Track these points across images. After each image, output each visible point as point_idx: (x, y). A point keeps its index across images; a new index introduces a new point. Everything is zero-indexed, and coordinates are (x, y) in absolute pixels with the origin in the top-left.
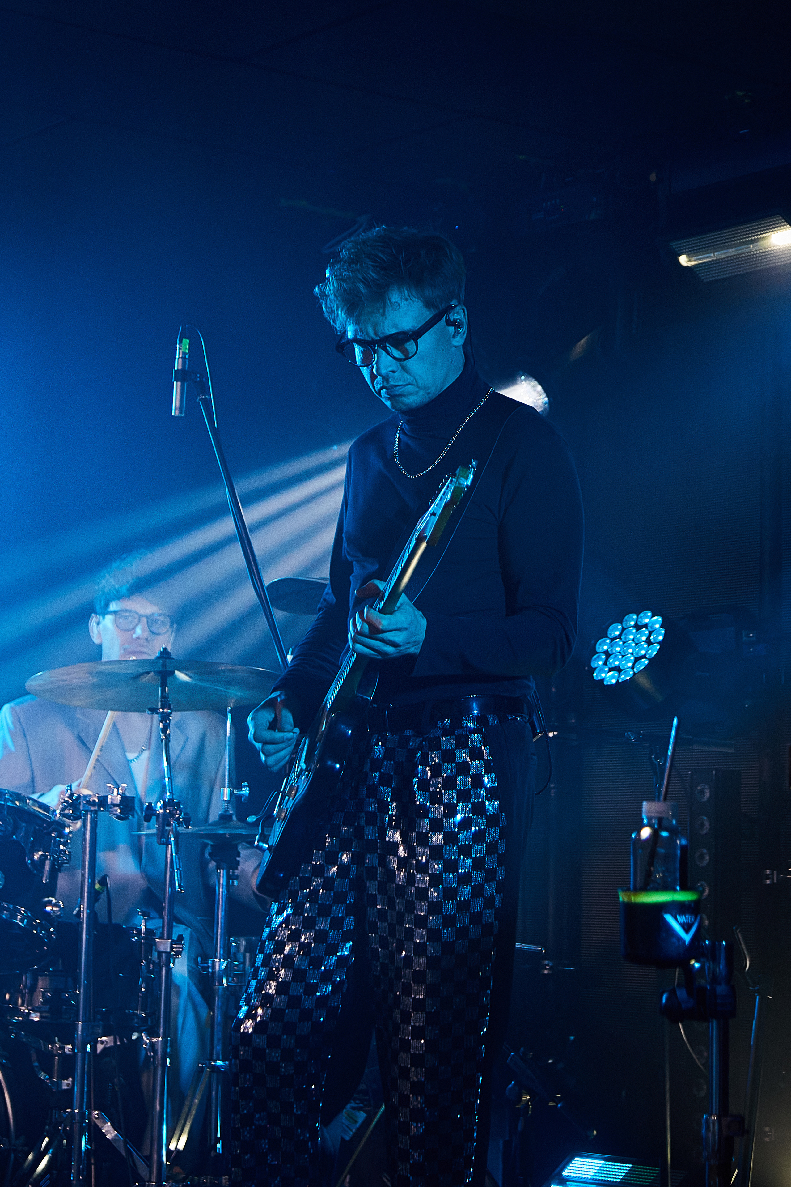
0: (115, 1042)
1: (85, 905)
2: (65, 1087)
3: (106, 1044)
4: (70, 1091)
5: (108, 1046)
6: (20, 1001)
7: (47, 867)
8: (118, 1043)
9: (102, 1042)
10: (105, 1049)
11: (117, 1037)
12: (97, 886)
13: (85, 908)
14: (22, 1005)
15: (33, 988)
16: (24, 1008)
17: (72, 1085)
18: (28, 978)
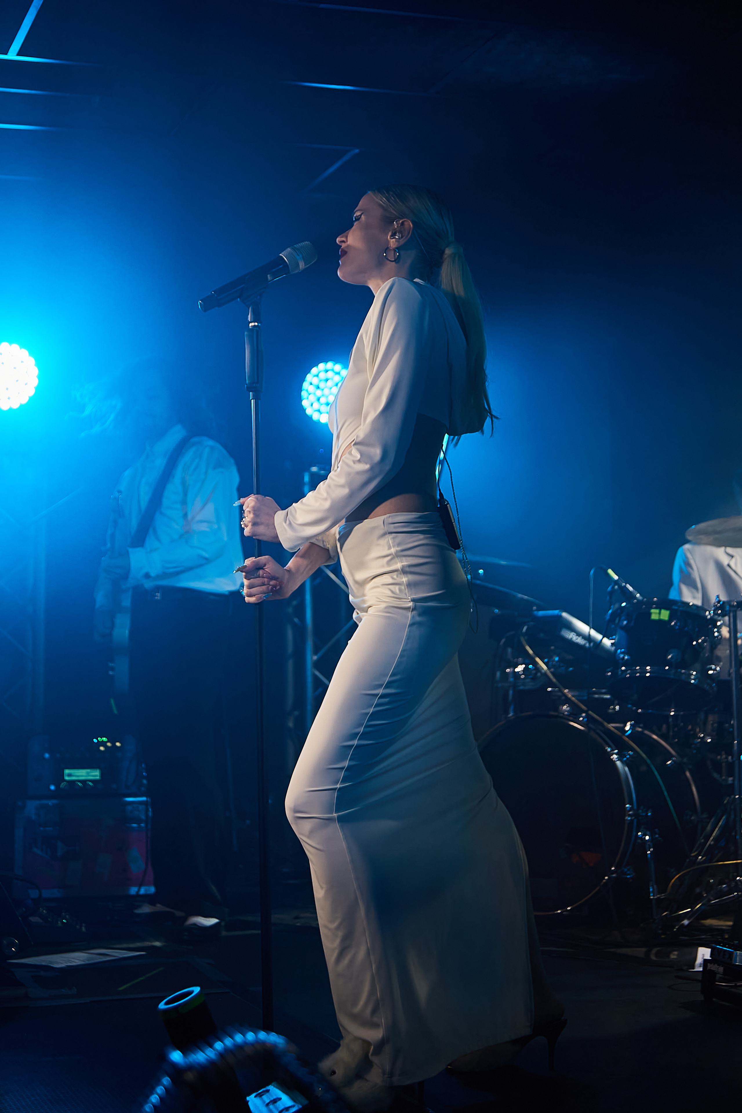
2: (730, 782)
15: (705, 722)
16: (701, 733)
17: (734, 780)
18: (702, 715)
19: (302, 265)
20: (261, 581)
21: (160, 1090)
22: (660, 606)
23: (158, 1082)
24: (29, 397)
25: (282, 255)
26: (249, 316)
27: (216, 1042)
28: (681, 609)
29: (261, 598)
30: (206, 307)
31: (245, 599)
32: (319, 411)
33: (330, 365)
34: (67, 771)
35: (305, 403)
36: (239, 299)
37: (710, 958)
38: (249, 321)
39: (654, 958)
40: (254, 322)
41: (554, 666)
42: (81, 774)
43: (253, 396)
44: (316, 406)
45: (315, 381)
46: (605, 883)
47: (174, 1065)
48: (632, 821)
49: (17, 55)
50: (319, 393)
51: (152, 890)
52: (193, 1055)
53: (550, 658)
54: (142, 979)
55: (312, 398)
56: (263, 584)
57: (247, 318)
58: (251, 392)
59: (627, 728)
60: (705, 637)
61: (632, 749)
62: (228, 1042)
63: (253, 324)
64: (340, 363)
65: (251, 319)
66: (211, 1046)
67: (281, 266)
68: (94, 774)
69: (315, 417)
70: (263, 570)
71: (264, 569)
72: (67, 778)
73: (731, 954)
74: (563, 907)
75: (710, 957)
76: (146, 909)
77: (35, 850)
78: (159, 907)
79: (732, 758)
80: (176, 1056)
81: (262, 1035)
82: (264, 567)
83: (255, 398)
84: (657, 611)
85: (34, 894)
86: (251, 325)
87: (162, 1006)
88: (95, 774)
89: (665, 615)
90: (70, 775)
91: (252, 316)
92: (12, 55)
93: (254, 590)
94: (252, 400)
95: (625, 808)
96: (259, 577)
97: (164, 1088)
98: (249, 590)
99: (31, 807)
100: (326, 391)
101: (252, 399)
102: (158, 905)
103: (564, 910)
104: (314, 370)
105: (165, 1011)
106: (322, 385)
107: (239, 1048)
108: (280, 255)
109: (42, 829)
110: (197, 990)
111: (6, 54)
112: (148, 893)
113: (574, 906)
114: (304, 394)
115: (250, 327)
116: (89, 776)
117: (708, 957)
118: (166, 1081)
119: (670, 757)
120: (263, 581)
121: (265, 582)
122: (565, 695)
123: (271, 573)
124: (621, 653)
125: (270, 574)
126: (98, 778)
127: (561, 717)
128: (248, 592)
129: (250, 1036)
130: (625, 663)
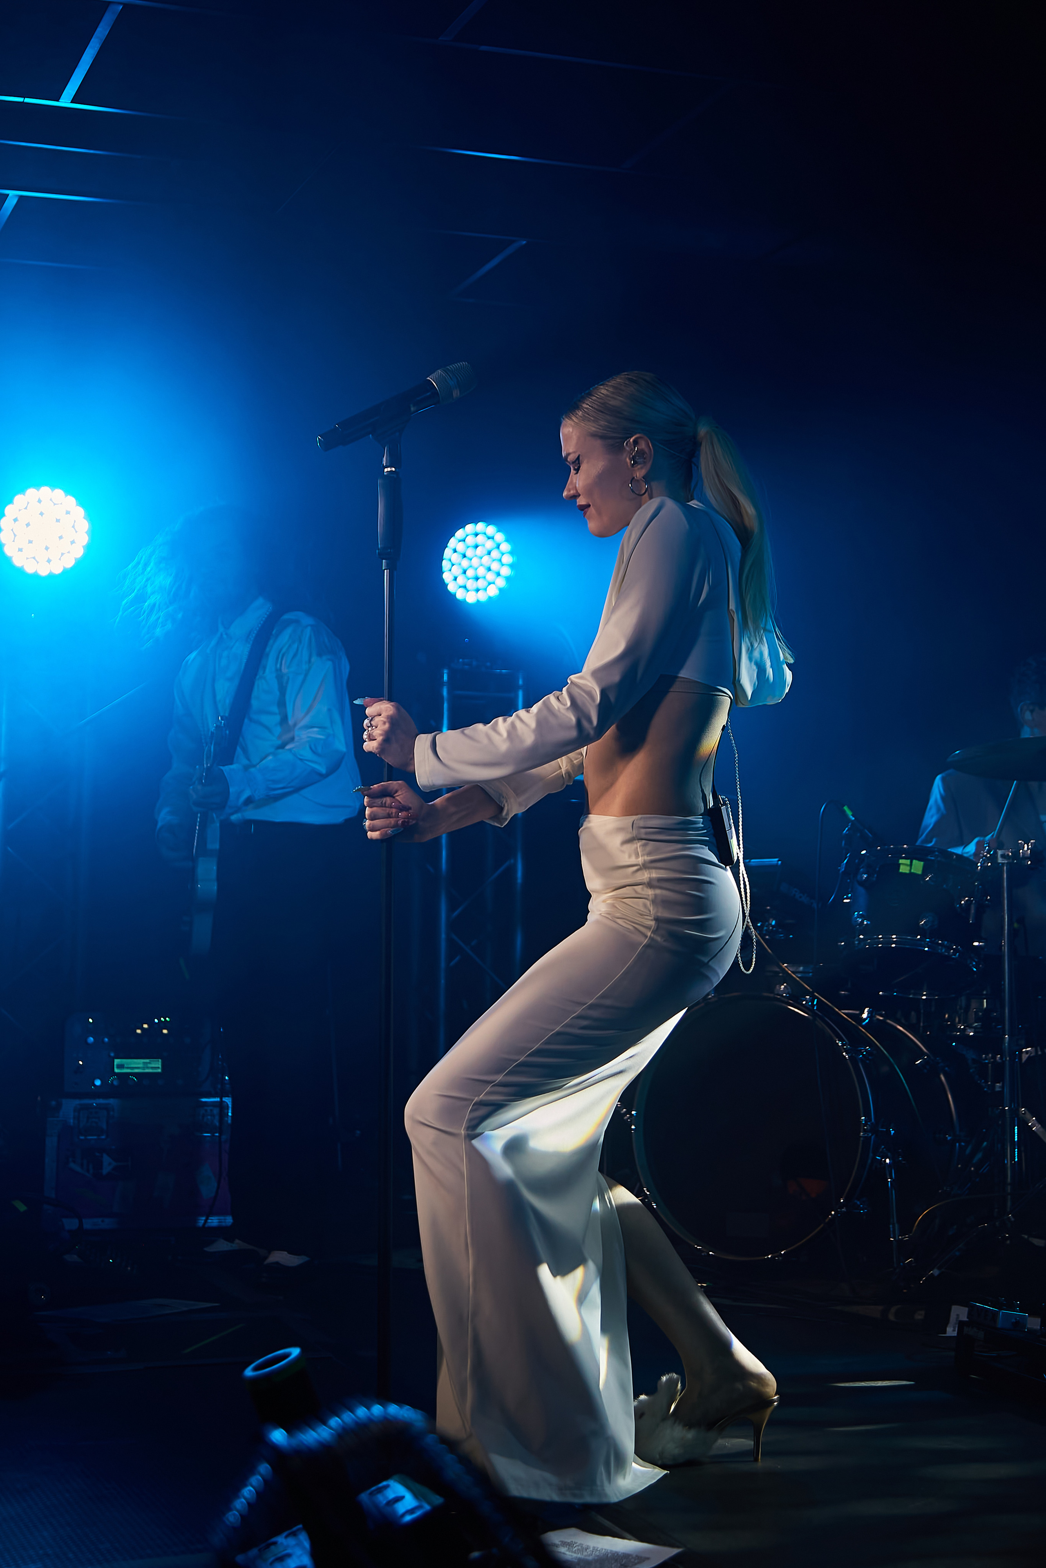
0: (1036, 1051)
1: (1006, 940)
2: (997, 1089)
3: (1030, 1054)
4: (1002, 1092)
5: (1032, 1055)
6: (957, 1020)
7: (973, 911)
8: (1040, 1053)
9: (1027, 1052)
10: (1029, 1058)
11: (1039, 1048)
12: (1016, 925)
13: (1006, 942)
14: (959, 1023)
15: (967, 1008)
16: (960, 1025)
17: (1003, 1087)
18: (963, 1001)
19: (456, 393)
20: (388, 811)
21: (256, 1480)
22: (911, 856)
23: (252, 1471)
24: (76, 559)
25: (431, 380)
26: (384, 459)
27: (330, 1417)
28: (939, 859)
29: (386, 833)
30: (328, 445)
31: (368, 834)
32: (465, 587)
33: (481, 526)
34: (117, 1061)
35: (447, 577)
36: (371, 436)
37: (967, 1320)
38: (384, 465)
39: (891, 1317)
40: (391, 467)
41: (769, 932)
42: (137, 1065)
43: (387, 565)
44: (461, 580)
45: (460, 547)
46: (830, 1219)
47: (275, 1448)
48: (867, 1139)
49: (72, 102)
50: (465, 563)
51: (229, 1220)
52: (302, 1435)
53: (765, 921)
54: (214, 1338)
55: (456, 570)
56: (389, 816)
57: (382, 461)
58: (384, 559)
59: (865, 1016)
60: (970, 897)
61: (871, 1044)
62: (348, 1417)
63: (389, 469)
64: (493, 524)
65: (386, 463)
66: (325, 1423)
67: (428, 394)
68: (153, 1066)
69: (460, 595)
70: (392, 798)
71: (394, 797)
72: (116, 1070)
73: (995, 1315)
74: (775, 1251)
75: (968, 1318)
76: (222, 1246)
77: (72, 1165)
78: (237, 1245)
79: (1001, 1058)
80: (278, 1436)
81: (393, 1409)
82: (395, 794)
83: (390, 567)
84: (908, 862)
85: (71, 1224)
86: (386, 470)
87: (249, 1372)
88: (155, 1066)
89: (918, 867)
90: (121, 1066)
91: (388, 459)
92: (65, 102)
93: (377, 822)
94: (386, 571)
95: (860, 1121)
96: (385, 807)
97: (262, 1477)
98: (372, 822)
99: (69, 1107)
100: (475, 561)
101: (384, 570)
102: (237, 1241)
103: (776, 1254)
104: (460, 534)
105: (254, 1380)
106: (469, 553)
107: (362, 1427)
108: (428, 378)
109: (82, 1137)
110: (295, 1352)
111: (58, 100)
112: (224, 1224)
113: (789, 1249)
114: (445, 564)
115: (385, 474)
116: (148, 1068)
117: (964, 1318)
118: (264, 1468)
119: (921, 1054)
120: (390, 812)
121: (392, 813)
122: (783, 970)
123: (402, 802)
124: (859, 916)
125: (400, 803)
126: (160, 1070)
127: (778, 1000)
128: (370, 824)
129: (377, 1410)
130: (864, 930)
